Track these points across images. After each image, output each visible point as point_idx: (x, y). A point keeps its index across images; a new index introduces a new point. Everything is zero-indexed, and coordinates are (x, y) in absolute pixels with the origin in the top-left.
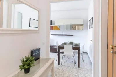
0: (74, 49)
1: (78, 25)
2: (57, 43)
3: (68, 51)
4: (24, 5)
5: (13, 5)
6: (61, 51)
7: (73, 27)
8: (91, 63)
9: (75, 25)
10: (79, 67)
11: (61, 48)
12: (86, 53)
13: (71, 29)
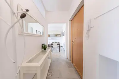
0: (58, 44)
1: (58, 34)
2: (49, 42)
3: (55, 46)
4: (39, 24)
5: (28, 23)
6: (52, 46)
7: (56, 35)
8: (65, 51)
9: (57, 34)
10: (60, 52)
11: (52, 44)
12: (62, 46)
13: (55, 36)
